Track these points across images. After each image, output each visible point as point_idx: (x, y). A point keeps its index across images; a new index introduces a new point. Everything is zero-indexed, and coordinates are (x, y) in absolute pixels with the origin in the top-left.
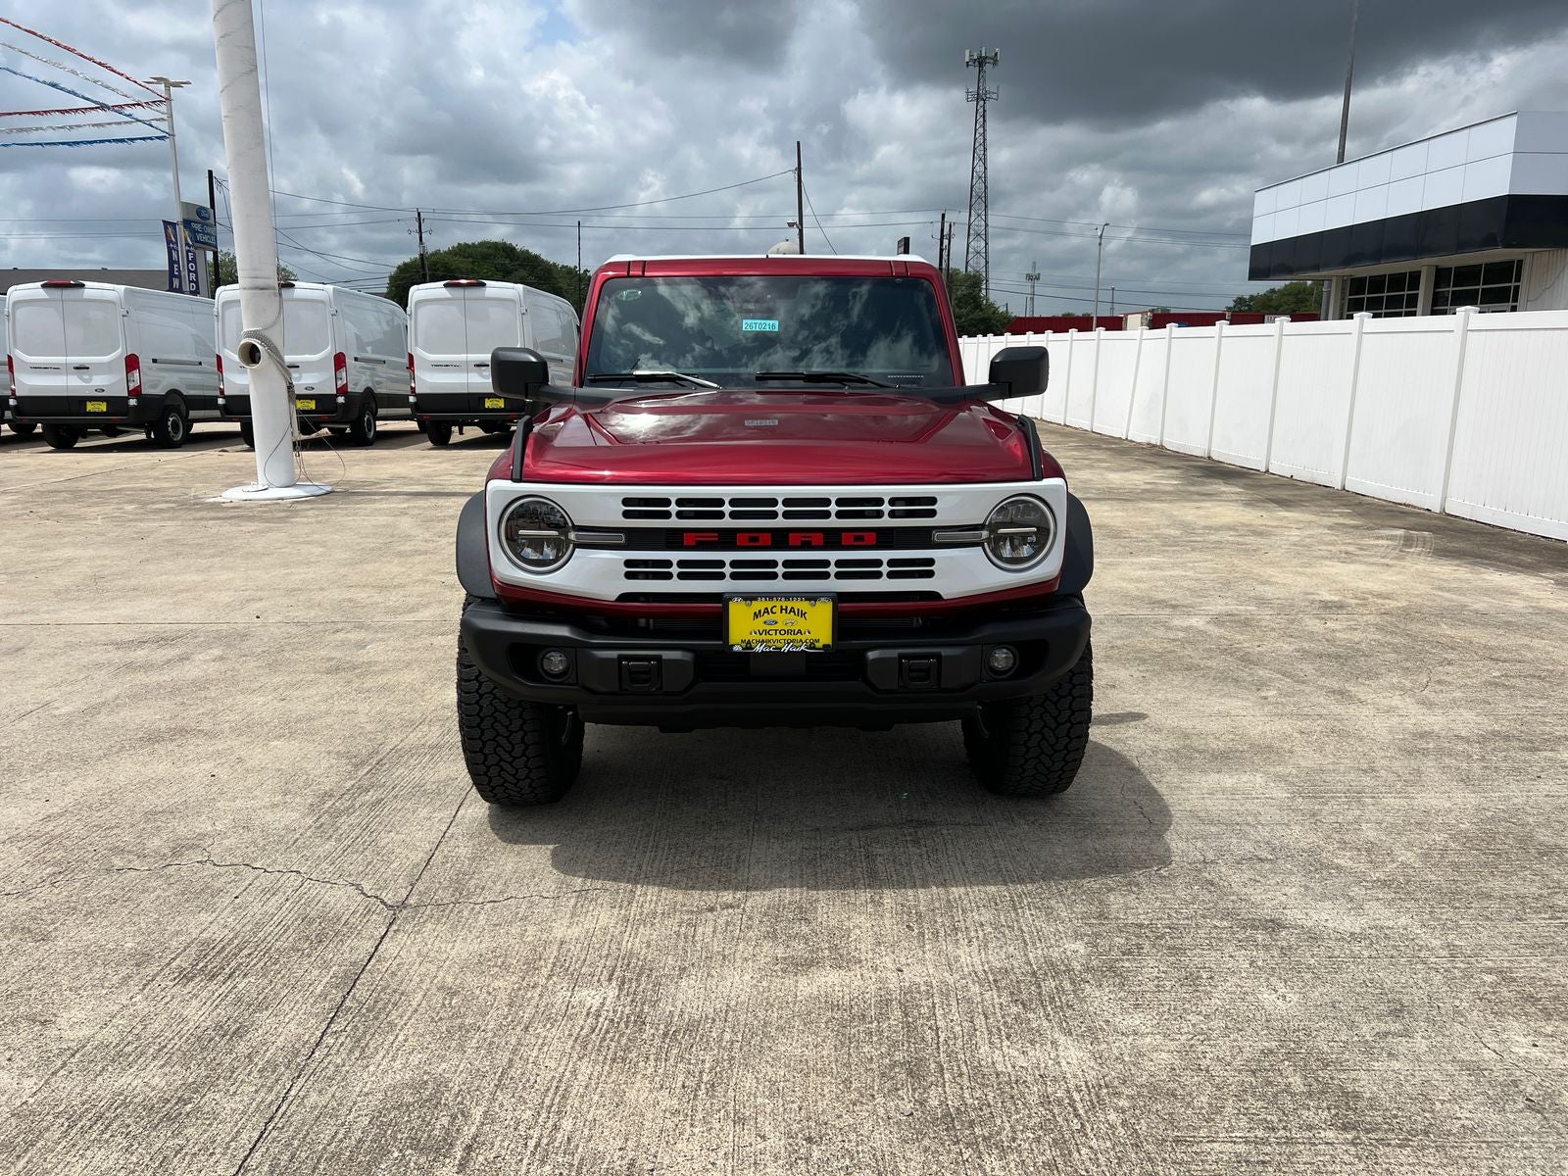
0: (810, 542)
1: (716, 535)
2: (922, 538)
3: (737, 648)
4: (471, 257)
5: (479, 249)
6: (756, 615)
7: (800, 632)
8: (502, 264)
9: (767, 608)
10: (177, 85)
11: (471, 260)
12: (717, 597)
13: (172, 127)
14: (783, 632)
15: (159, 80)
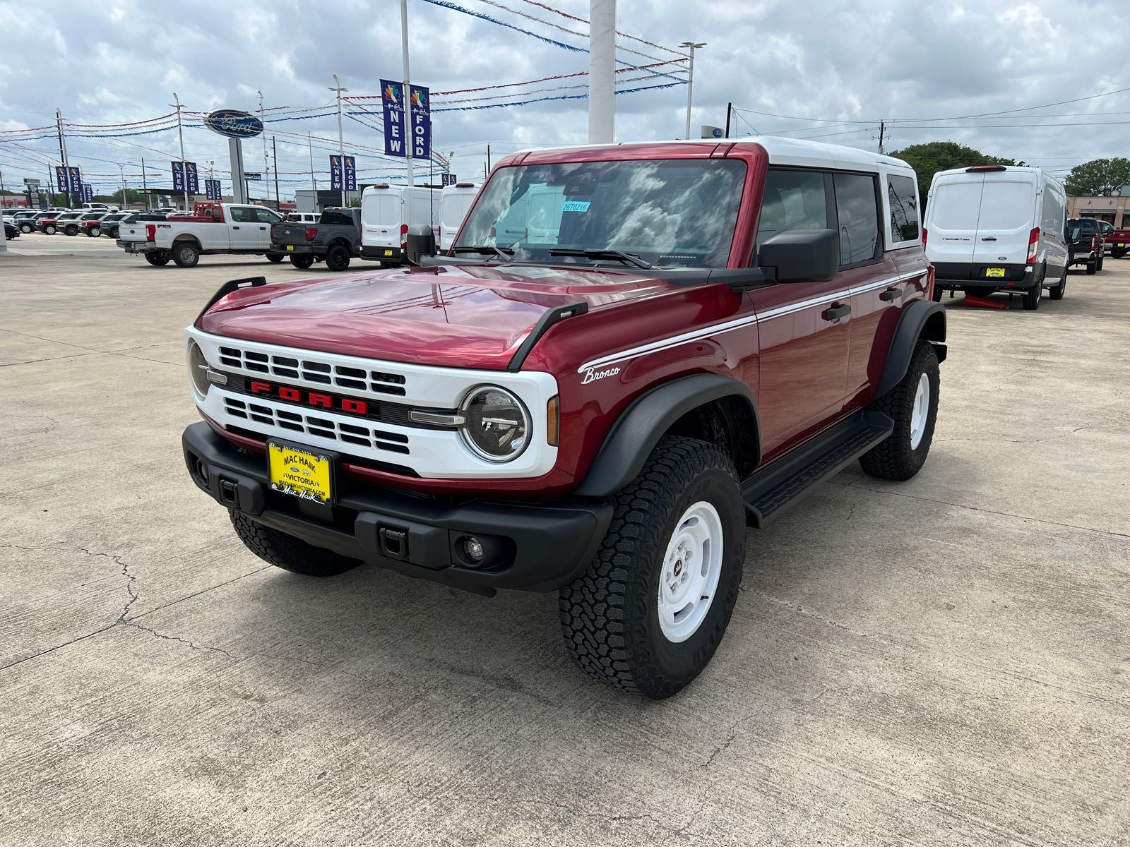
0: (322, 403)
1: (267, 386)
2: (401, 414)
3: (274, 487)
4: (921, 155)
5: (928, 149)
6: (286, 461)
7: (312, 483)
8: (944, 159)
9: (291, 457)
10: (699, 46)
11: (920, 157)
12: (263, 437)
13: (691, 76)
14: (302, 480)
15: (687, 44)
